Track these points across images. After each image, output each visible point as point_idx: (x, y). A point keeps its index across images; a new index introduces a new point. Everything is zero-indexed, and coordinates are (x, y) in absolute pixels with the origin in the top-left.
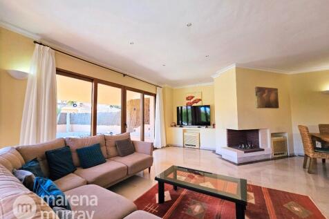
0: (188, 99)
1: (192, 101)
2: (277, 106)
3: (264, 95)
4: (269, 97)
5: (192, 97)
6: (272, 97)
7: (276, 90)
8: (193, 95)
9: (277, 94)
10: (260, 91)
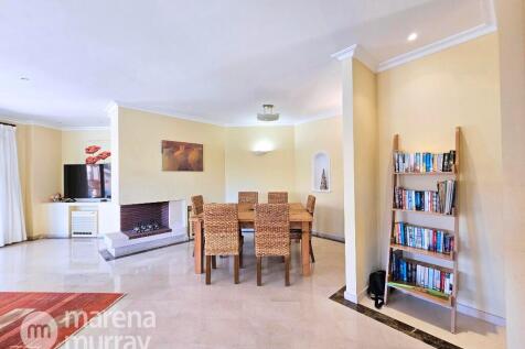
0: (88, 150)
1: (96, 154)
2: (200, 169)
3: (177, 153)
4: (187, 156)
5: (97, 149)
6: (193, 156)
7: (202, 146)
8: (97, 145)
9: (201, 152)
10: (169, 146)
